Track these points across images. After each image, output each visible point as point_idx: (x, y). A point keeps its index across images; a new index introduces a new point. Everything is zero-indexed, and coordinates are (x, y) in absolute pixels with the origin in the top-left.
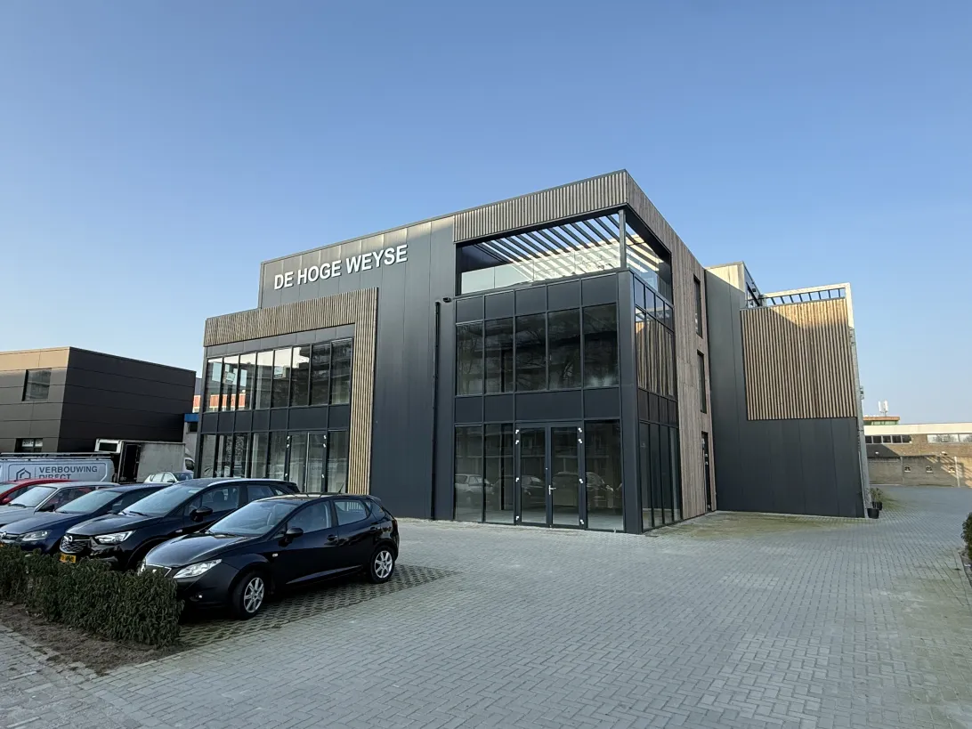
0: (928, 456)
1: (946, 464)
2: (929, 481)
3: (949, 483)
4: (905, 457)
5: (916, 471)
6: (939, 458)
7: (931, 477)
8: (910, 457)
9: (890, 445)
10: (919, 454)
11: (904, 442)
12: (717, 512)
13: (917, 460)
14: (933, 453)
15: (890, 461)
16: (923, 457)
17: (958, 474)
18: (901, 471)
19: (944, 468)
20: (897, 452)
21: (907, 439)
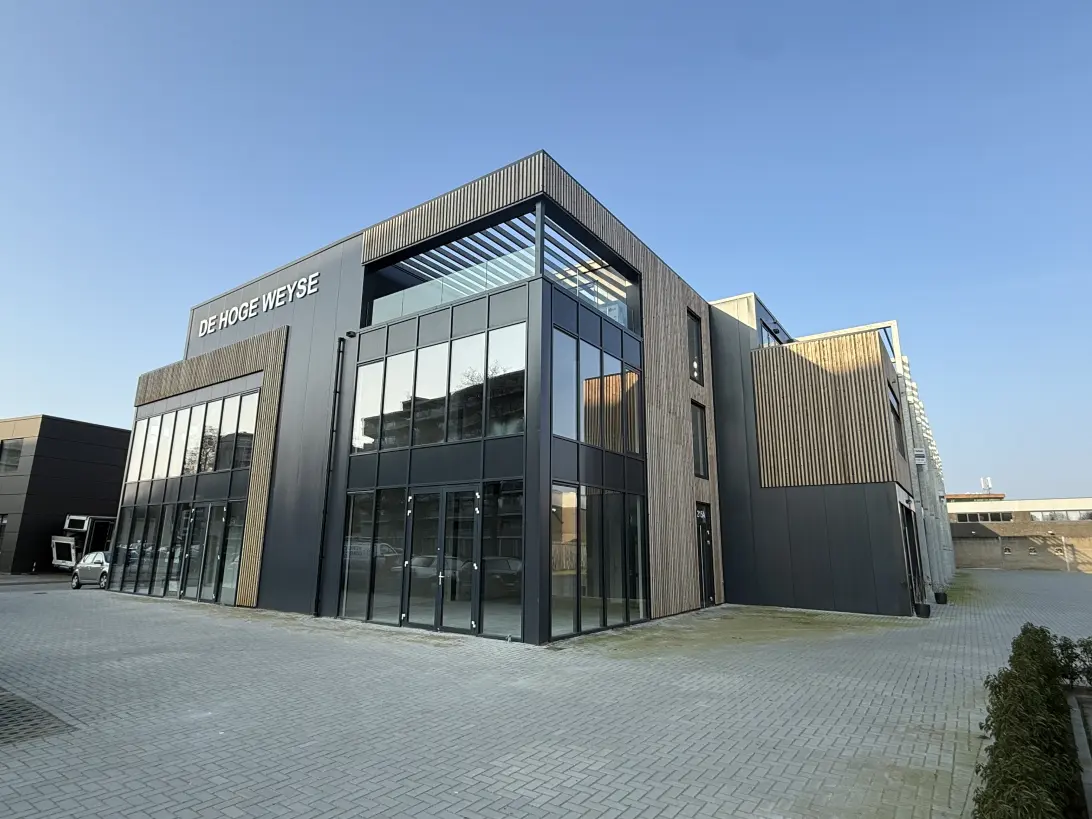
0: (1031, 536)
1: (1054, 545)
2: (1032, 565)
3: (1056, 568)
4: (1004, 538)
5: (1017, 553)
6: (1044, 538)
7: (1034, 559)
8: (1009, 537)
9: (989, 524)
10: (1022, 534)
11: (1004, 520)
12: (724, 606)
13: (1017, 541)
14: (1038, 533)
15: (987, 541)
16: (1025, 537)
17: (1068, 557)
18: (1000, 552)
19: (1052, 550)
20: (997, 531)
21: (1007, 516)
